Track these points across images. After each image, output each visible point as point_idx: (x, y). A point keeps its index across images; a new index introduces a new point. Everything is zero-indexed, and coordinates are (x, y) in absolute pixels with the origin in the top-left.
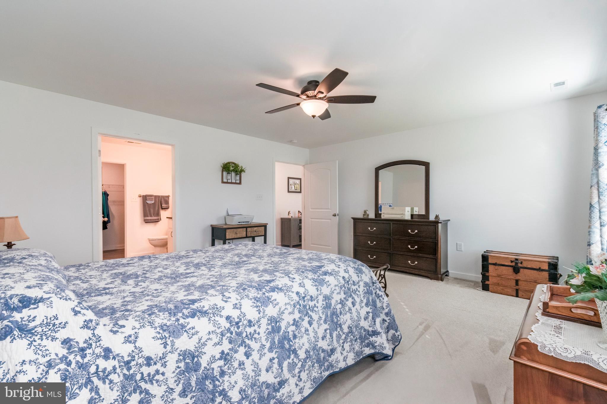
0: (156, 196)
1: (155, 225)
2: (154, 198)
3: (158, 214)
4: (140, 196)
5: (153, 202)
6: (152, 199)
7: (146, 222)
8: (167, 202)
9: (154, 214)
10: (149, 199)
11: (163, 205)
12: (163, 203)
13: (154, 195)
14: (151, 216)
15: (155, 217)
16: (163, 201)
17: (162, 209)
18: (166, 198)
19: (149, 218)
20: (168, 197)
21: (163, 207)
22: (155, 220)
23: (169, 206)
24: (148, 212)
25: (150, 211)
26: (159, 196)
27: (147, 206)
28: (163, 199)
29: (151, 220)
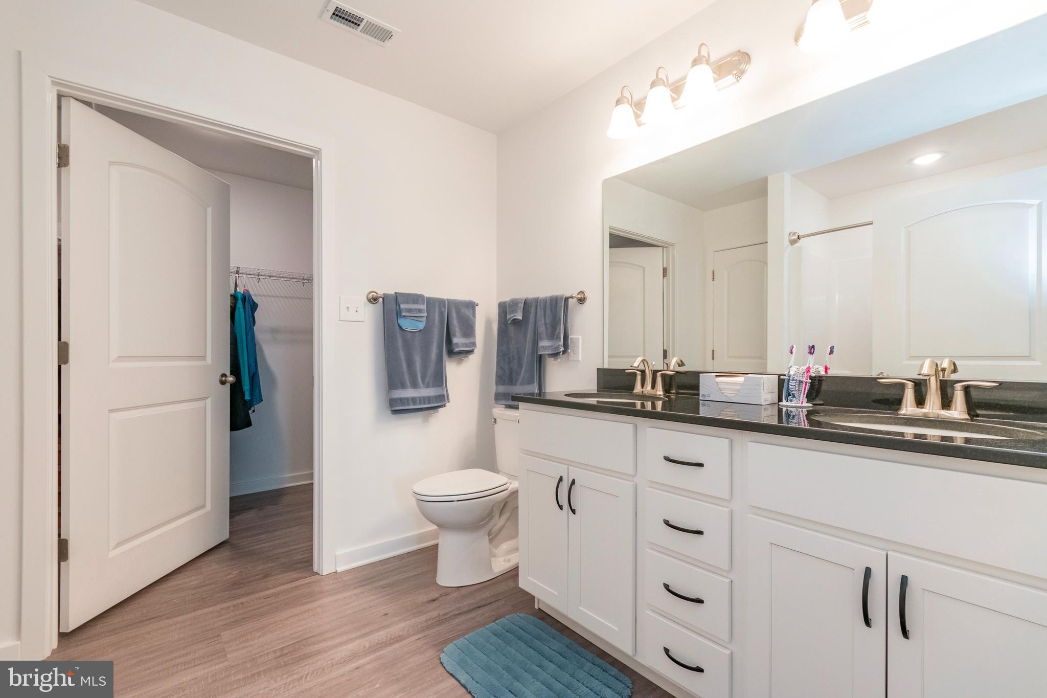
0: (432, 303)
1: (426, 420)
2: (424, 307)
3: (439, 379)
4: (373, 300)
5: (421, 326)
6: (420, 311)
7: (395, 412)
8: (468, 329)
9: (423, 381)
10: (410, 310)
11: (455, 340)
12: (457, 330)
13: (427, 294)
14: (415, 385)
15: (428, 386)
16: (455, 322)
17: (451, 353)
18: (467, 312)
19: (410, 393)
20: (472, 306)
21: (457, 345)
22: (428, 399)
23: (474, 344)
24: (404, 366)
25: (410, 363)
26: (441, 302)
27: (400, 343)
28: (454, 315)
29: (414, 400)
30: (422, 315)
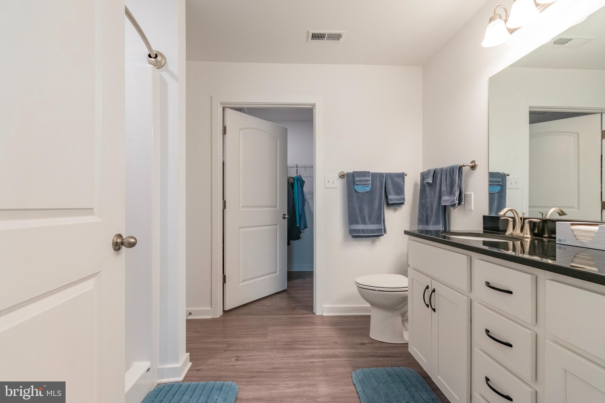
0: (375, 176)
1: (373, 242)
2: (370, 178)
3: (380, 219)
4: (342, 176)
5: (368, 189)
6: (367, 181)
7: (354, 237)
8: (400, 190)
9: (370, 220)
10: (360, 181)
11: (390, 197)
12: (391, 191)
13: (372, 171)
14: (364, 223)
15: (373, 223)
16: (390, 186)
17: (388, 205)
18: (399, 180)
19: (361, 227)
20: (402, 176)
21: (391, 200)
22: (373, 231)
23: (404, 199)
24: (358, 211)
25: (361, 210)
26: (381, 175)
27: (355, 198)
28: (389, 182)
29: (363, 231)
30: (369, 183)
